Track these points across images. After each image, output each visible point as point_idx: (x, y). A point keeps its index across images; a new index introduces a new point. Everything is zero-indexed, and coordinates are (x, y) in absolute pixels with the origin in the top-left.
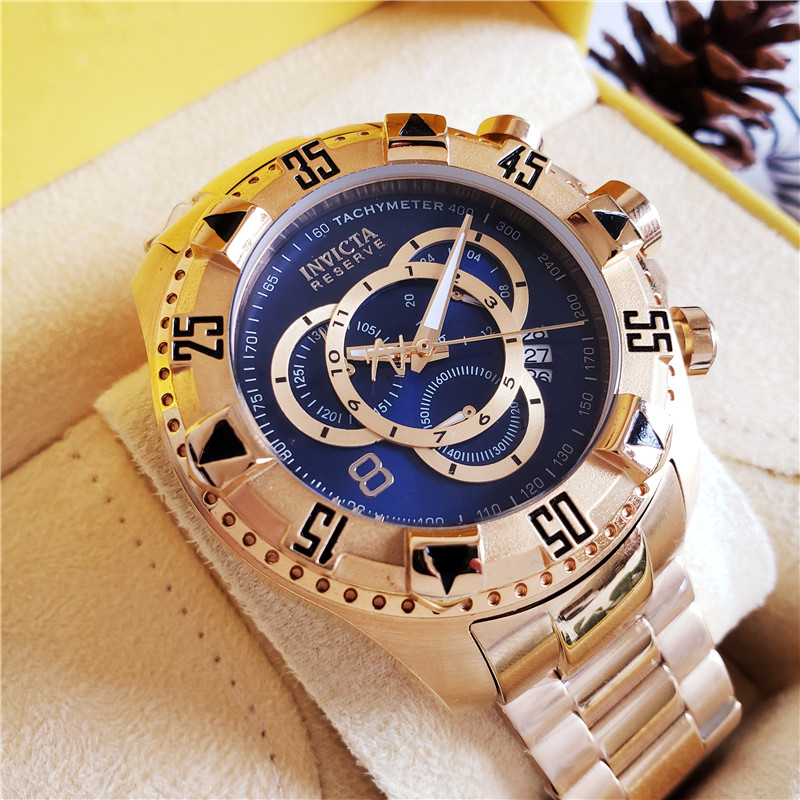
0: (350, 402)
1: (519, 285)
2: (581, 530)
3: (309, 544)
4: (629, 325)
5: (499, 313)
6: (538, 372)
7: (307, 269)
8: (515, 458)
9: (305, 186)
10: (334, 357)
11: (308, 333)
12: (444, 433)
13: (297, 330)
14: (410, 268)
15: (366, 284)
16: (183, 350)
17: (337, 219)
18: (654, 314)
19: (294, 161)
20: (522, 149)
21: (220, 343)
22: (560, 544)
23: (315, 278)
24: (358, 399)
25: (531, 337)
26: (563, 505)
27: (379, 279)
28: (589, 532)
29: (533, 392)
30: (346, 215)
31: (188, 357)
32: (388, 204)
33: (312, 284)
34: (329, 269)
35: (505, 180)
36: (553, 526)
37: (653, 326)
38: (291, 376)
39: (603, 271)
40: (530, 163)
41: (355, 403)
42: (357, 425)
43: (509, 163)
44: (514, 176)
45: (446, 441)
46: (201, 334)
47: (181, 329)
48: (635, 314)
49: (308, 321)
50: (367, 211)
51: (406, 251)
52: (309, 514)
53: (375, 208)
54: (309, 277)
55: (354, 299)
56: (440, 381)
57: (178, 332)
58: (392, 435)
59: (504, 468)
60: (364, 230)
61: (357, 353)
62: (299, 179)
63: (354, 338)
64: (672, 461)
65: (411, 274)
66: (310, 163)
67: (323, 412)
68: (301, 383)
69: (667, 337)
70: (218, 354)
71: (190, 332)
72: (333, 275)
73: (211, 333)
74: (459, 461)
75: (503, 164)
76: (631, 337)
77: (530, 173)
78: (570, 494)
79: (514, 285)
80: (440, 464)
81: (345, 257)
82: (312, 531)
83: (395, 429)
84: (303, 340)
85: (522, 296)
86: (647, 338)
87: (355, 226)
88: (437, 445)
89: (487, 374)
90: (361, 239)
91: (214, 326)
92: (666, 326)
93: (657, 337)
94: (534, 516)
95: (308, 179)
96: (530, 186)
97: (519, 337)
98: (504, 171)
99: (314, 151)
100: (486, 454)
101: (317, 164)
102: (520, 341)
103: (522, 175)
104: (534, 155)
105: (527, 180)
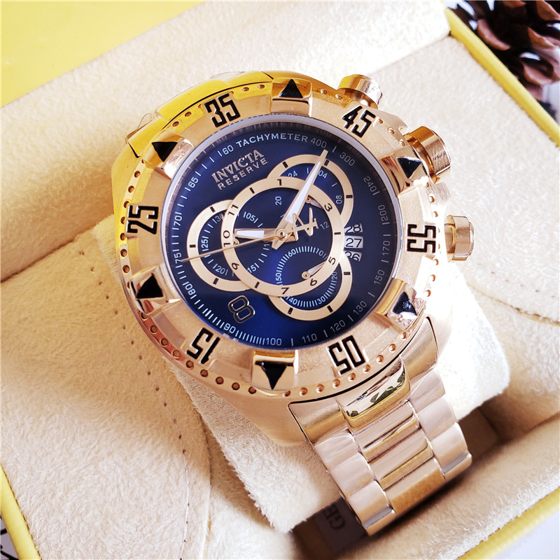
0: (233, 264)
1: (348, 197)
2: (358, 359)
3: (196, 351)
4: (410, 234)
5: (333, 215)
6: (353, 253)
7: (217, 175)
8: (329, 308)
9: (217, 125)
10: (226, 234)
11: (213, 217)
12: (287, 289)
13: (205, 215)
14: (280, 180)
15: (251, 189)
16: (133, 227)
17: (239, 143)
18: (428, 228)
19: (212, 106)
20: (360, 108)
21: (155, 224)
22: (344, 366)
23: (221, 181)
24: (238, 262)
25: (352, 231)
26: (350, 343)
27: (260, 186)
28: (363, 361)
29: (346, 267)
30: (245, 140)
31: (135, 231)
32: (273, 135)
33: (219, 185)
34: (230, 176)
35: (345, 129)
36: (341, 356)
37: (425, 235)
38: (200, 243)
39: (399, 197)
40: (364, 118)
41: (236, 265)
42: (236, 279)
43: (350, 118)
44: (352, 127)
45: (288, 294)
46: (145, 218)
47: (133, 213)
48: (415, 226)
49: (213, 210)
50: (258, 139)
51: (279, 169)
52: (198, 334)
53: (264, 137)
54: (217, 180)
55: (244, 196)
56: (291, 254)
57: (131, 215)
58: (256, 287)
59: (322, 313)
60: (255, 152)
61: (242, 233)
62: (214, 119)
63: (241, 223)
64: (428, 318)
65: (280, 184)
66: (222, 109)
67: (216, 268)
68: (205, 248)
69: (433, 243)
70: (154, 231)
71: (138, 216)
72: (232, 180)
73: (151, 217)
74: (296, 306)
75: (346, 118)
76: (410, 242)
77: (362, 125)
78: (355, 337)
79: (345, 197)
80: (283, 307)
81: (241, 169)
82: (198, 344)
83: (258, 283)
84: (210, 221)
85: (349, 205)
86: (420, 243)
87: (249, 148)
88: (283, 296)
89: (320, 253)
90: (253, 157)
91: (153, 213)
92: (434, 236)
93: (427, 243)
94: (331, 348)
95: (219, 120)
96: (361, 135)
97: (343, 231)
98: (346, 123)
99: (225, 100)
100: (312, 303)
101: (226, 110)
102: (343, 234)
103: (357, 126)
104: (367, 113)
105: (360, 130)
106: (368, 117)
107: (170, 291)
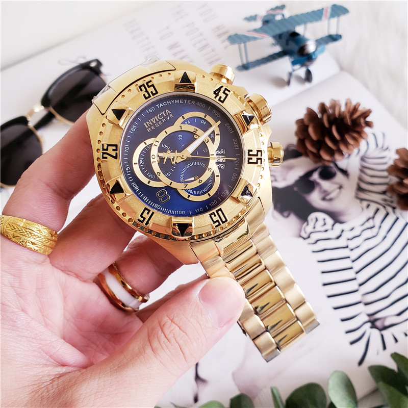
0: (158, 173)
1: (217, 135)
2: (224, 220)
3: (142, 219)
4: (249, 155)
5: (209, 144)
6: (220, 165)
7: (146, 124)
8: (209, 194)
9: (146, 98)
10: (153, 157)
11: (146, 147)
12: (187, 185)
13: (142, 146)
14: (181, 126)
15: (165, 132)
16: (105, 156)
17: (158, 106)
18: (258, 151)
19: (143, 88)
20: (222, 87)
21: (116, 153)
22: (217, 224)
23: (149, 127)
24: (161, 172)
25: (219, 153)
26: (220, 212)
27: (170, 130)
28: (226, 220)
29: (217, 172)
30: (161, 104)
31: (106, 158)
32: (176, 101)
33: (148, 129)
34: (154, 124)
35: (214, 99)
36: (216, 218)
37: (257, 155)
38: (139, 162)
39: (243, 135)
42: (159, 180)
43: (217, 92)
44: (218, 98)
45: (187, 188)
46: (110, 150)
48: (252, 151)
49: (146, 144)
50: (168, 103)
51: (180, 120)
52: (142, 211)
53: (171, 102)
54: (147, 127)
55: (162, 136)
56: (188, 166)
57: (103, 149)
58: (170, 185)
59: (205, 197)
60: (167, 111)
61: (161, 155)
62: (144, 95)
63: (161, 150)
64: (259, 197)
65: (181, 128)
66: (148, 89)
67: (149, 175)
68: (142, 164)
69: (261, 159)
70: (116, 157)
71: (107, 150)
72: (155, 126)
73: (114, 150)
74: (191, 194)
75: (215, 92)
76: (249, 159)
77: (223, 96)
78: (222, 209)
80: (185, 195)
81: (160, 120)
82: (143, 216)
83: (171, 183)
84: (144, 149)
85: (218, 139)
86: (254, 159)
87: (163, 109)
88: (184, 189)
89: (204, 165)
90: (165, 113)
91: (115, 148)
92: (261, 156)
93: (258, 159)
94: (210, 215)
95: (147, 96)
96: (223, 102)
97: (215, 153)
98: (215, 95)
99: (150, 84)
100: (200, 192)
101: (151, 90)
102: (215, 155)
103: (221, 97)
104: (226, 89)
105: (222, 99)
106: (226, 92)
107: (127, 190)
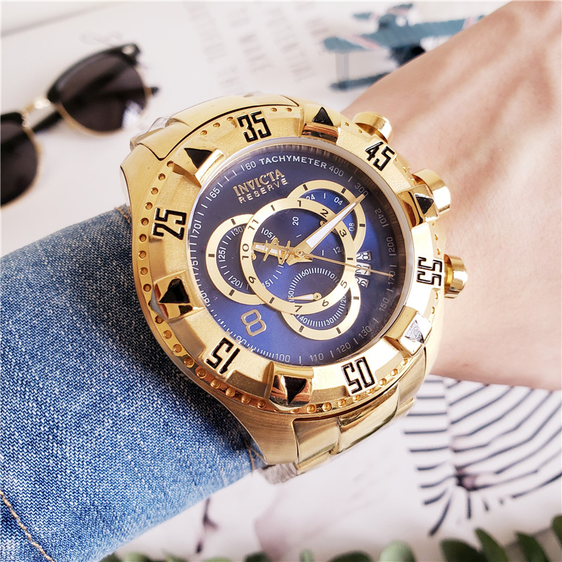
0: (250, 277)
1: (361, 225)
2: (368, 380)
3: (215, 360)
4: (420, 266)
5: (347, 240)
6: (361, 279)
7: (238, 188)
8: (338, 330)
9: (249, 140)
10: (246, 248)
11: (233, 229)
12: (300, 307)
13: (225, 227)
14: (300, 202)
15: (272, 206)
16: (160, 230)
17: (262, 160)
18: (435, 262)
19: (244, 121)
20: (381, 144)
21: (183, 230)
22: (355, 386)
23: (242, 195)
24: (255, 277)
25: (361, 258)
26: (362, 365)
27: (280, 205)
28: (373, 382)
29: (356, 292)
30: (267, 159)
31: (162, 234)
32: (294, 157)
33: (240, 198)
34: (251, 191)
35: (367, 161)
36: (354, 376)
37: (434, 269)
38: (218, 254)
39: (412, 230)
40: (384, 153)
41: (253, 278)
42: (251, 292)
43: (372, 151)
44: (373, 160)
45: (300, 313)
46: (172, 222)
47: (160, 216)
48: (425, 260)
49: (234, 222)
50: (280, 159)
51: (299, 191)
52: (218, 344)
53: (286, 158)
54: (238, 194)
55: (265, 212)
56: (304, 274)
57: (158, 218)
58: (271, 302)
59: (331, 334)
60: (277, 171)
61: (260, 248)
62: (246, 135)
63: (259, 238)
65: (300, 205)
66: (254, 126)
67: (232, 279)
68: (222, 259)
69: (440, 277)
70: (181, 236)
71: (165, 219)
72: (253, 195)
73: (178, 222)
74: (306, 325)
75: (368, 152)
76: (420, 273)
77: (383, 159)
78: (367, 359)
79: (358, 225)
80: (295, 325)
81: (263, 186)
82: (218, 354)
83: (273, 299)
84: (229, 233)
85: (362, 233)
88: (296, 313)
89: (332, 276)
90: (274, 176)
91: (180, 218)
92: (441, 271)
93: (434, 276)
94: (345, 368)
95: (251, 136)
96: (381, 168)
97: (355, 256)
98: (368, 155)
99: (258, 117)
100: (322, 324)
101: (258, 127)
102: (355, 260)
103: (378, 160)
104: (387, 149)
105: (380, 164)
106: (388, 153)
107: (194, 297)
